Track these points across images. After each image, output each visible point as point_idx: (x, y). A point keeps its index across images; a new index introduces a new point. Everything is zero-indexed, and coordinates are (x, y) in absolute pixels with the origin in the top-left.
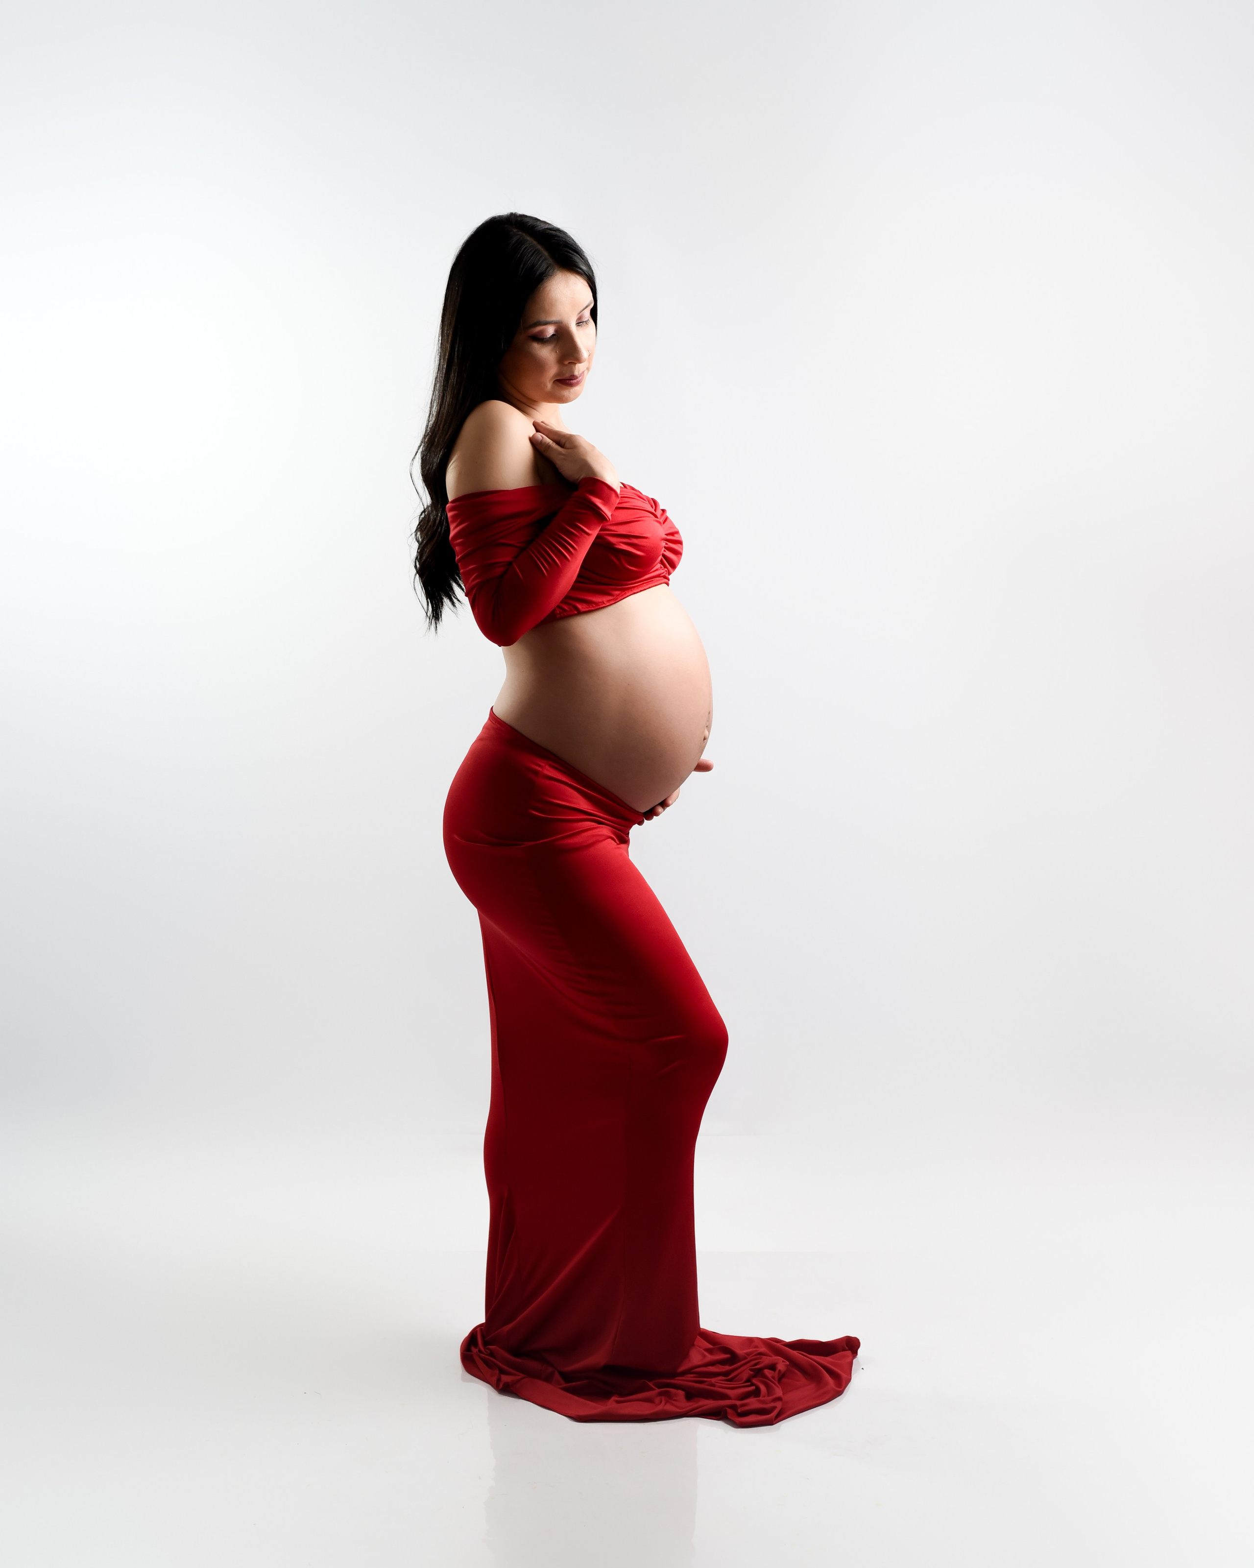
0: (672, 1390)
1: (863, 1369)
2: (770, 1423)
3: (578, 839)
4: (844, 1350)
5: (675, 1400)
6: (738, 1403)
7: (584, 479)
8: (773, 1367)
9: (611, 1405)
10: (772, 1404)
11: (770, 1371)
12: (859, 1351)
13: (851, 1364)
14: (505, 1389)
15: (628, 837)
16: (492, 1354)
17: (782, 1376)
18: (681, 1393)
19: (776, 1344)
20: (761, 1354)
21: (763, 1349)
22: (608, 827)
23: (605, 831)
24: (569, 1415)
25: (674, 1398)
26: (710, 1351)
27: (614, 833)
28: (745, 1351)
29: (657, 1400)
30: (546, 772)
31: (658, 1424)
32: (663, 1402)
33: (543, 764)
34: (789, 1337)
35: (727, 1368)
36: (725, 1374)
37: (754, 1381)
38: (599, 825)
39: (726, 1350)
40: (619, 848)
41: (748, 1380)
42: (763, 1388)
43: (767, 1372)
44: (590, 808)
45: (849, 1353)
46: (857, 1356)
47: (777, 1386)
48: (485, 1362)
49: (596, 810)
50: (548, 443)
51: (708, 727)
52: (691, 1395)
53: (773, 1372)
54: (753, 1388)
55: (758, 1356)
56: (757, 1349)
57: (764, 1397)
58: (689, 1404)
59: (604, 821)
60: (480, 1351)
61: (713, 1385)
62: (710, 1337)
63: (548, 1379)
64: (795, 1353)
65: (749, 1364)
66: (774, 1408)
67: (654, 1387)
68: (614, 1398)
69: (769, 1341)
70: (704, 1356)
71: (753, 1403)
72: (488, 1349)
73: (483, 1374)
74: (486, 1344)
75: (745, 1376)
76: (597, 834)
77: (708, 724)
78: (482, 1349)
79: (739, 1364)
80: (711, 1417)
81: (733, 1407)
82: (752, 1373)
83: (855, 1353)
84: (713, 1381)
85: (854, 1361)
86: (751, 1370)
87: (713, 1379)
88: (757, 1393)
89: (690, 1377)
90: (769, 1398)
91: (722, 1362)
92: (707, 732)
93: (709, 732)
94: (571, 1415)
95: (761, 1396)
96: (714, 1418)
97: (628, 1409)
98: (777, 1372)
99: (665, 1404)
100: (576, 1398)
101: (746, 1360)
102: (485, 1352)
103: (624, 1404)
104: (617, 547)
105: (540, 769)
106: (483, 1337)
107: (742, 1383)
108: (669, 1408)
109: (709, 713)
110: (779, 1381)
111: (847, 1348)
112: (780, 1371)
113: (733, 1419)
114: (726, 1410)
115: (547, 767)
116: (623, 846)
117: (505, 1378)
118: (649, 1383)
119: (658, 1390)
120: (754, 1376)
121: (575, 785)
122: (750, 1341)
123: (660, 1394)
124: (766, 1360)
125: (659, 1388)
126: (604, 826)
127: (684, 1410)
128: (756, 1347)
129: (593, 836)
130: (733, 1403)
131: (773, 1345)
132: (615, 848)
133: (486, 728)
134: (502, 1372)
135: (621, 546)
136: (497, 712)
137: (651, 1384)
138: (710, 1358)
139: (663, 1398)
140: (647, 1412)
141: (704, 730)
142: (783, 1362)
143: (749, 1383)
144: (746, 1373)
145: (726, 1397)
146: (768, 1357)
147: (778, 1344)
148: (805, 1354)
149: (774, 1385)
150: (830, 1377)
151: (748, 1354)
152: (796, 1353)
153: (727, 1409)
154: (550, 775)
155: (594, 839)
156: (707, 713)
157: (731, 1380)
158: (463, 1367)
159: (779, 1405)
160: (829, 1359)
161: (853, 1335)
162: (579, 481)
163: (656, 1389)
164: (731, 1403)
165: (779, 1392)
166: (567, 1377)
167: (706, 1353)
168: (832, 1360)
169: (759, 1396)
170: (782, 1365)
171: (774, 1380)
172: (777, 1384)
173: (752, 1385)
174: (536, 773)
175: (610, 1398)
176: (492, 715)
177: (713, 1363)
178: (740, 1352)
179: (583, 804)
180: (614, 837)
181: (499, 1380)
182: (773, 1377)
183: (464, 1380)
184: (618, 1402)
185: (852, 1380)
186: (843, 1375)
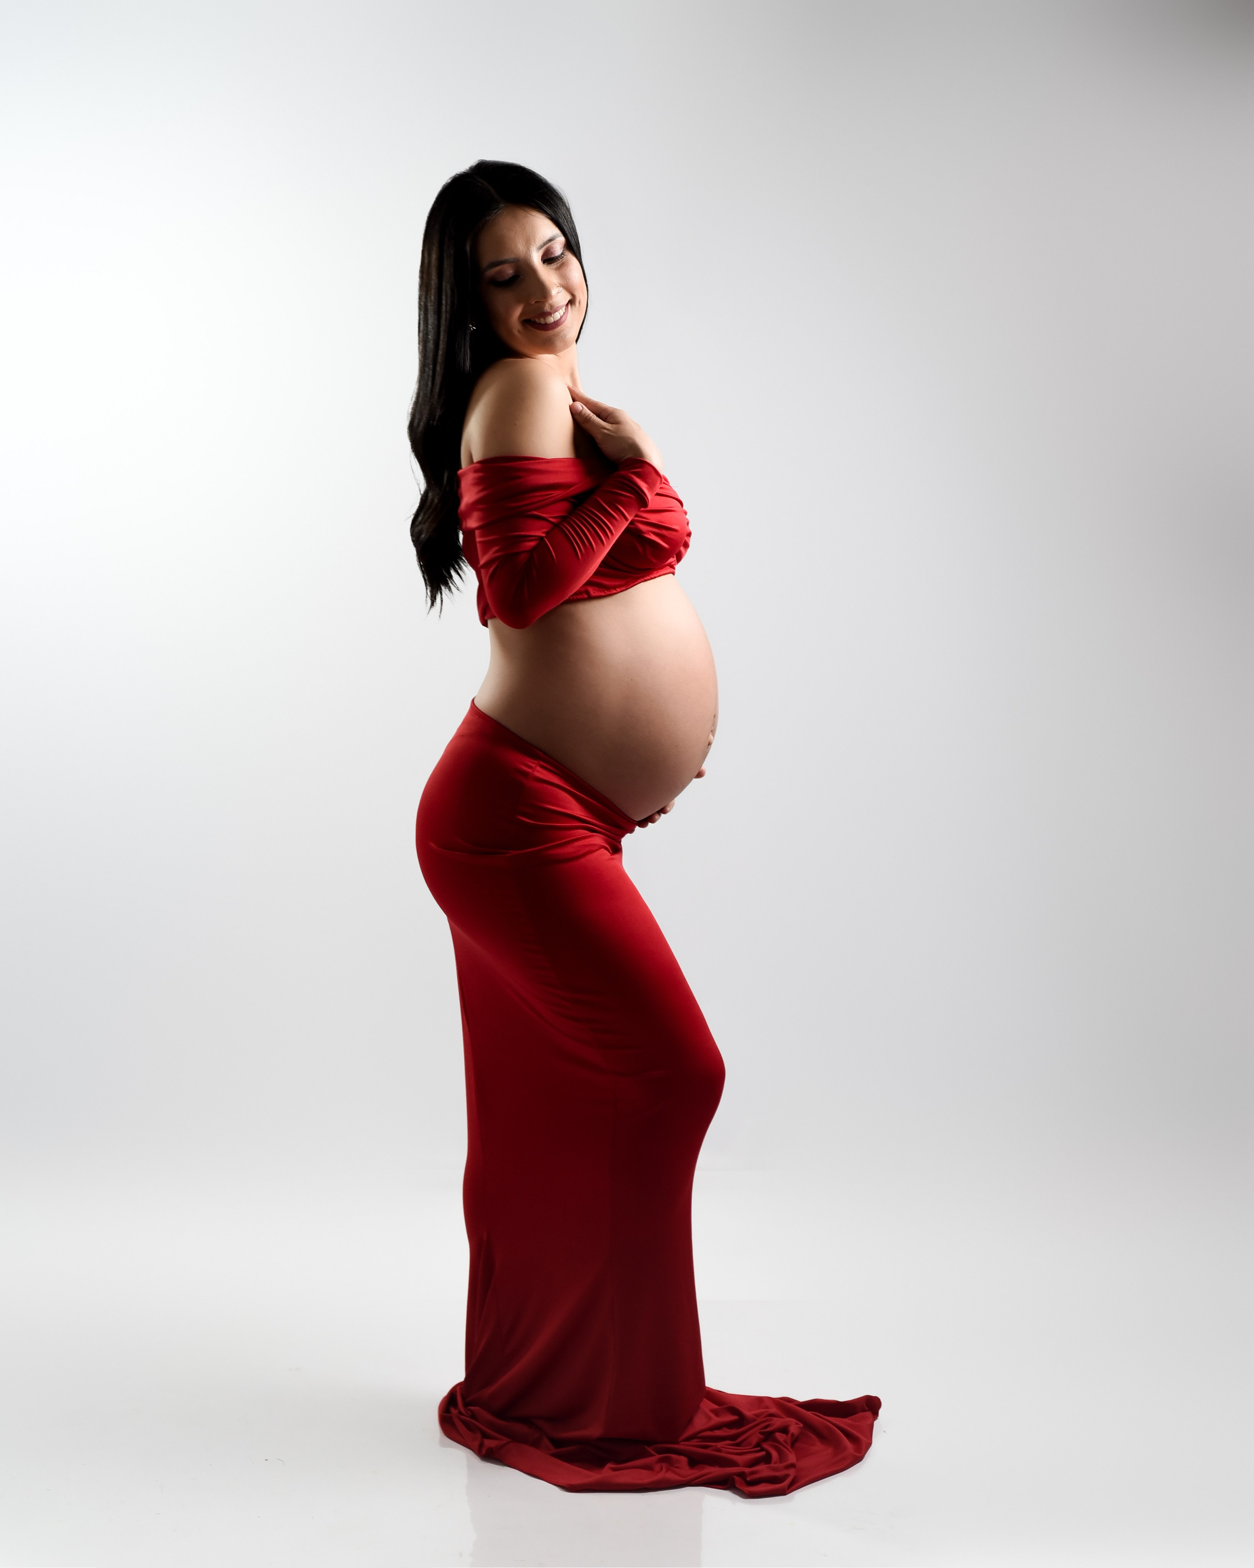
0: (674, 1456)
1: (884, 1432)
2: (783, 1492)
3: (569, 849)
4: (864, 1411)
5: (676, 1467)
6: (747, 1470)
7: (629, 459)
8: (784, 1430)
9: (607, 1473)
10: (786, 1472)
11: (782, 1434)
12: (881, 1412)
13: (871, 1427)
14: (489, 1455)
15: (621, 845)
16: (473, 1416)
17: (795, 1440)
18: (684, 1459)
19: (787, 1403)
20: (772, 1415)
21: (774, 1410)
22: (601, 835)
23: (598, 840)
24: (559, 1484)
25: (676, 1465)
26: (716, 1413)
27: (607, 842)
28: (754, 1412)
29: (657, 1467)
30: (537, 774)
31: (658, 1494)
32: (664, 1470)
33: (533, 765)
34: (802, 1396)
35: (733, 1432)
36: (732, 1438)
37: (765, 1446)
38: (592, 834)
39: (733, 1410)
40: (613, 859)
41: (758, 1445)
42: (774, 1454)
43: (780, 1436)
44: (583, 814)
45: (869, 1414)
46: (879, 1418)
47: (788, 1450)
48: (465, 1423)
49: (588, 816)
50: (589, 415)
51: (713, 732)
52: (694, 1461)
53: (785, 1435)
54: (764, 1453)
55: (768, 1418)
56: (769, 1410)
57: (776, 1463)
58: (693, 1471)
59: (599, 829)
60: (460, 1413)
61: (719, 1450)
62: (716, 1397)
63: (535, 1444)
64: (809, 1414)
65: (759, 1427)
66: (787, 1476)
67: (653, 1453)
68: (609, 1465)
69: (782, 1401)
70: (710, 1418)
71: (763, 1470)
72: (469, 1410)
73: (464, 1438)
74: (466, 1405)
75: (754, 1440)
76: (590, 843)
77: (713, 729)
78: (463, 1410)
79: (747, 1427)
80: (715, 1486)
81: (742, 1475)
82: (762, 1436)
83: (875, 1414)
84: (718, 1446)
85: (876, 1423)
86: (761, 1433)
87: (719, 1443)
88: (767, 1459)
89: (695, 1442)
90: (781, 1464)
91: (729, 1425)
92: (711, 737)
93: (714, 736)
94: (561, 1485)
95: (773, 1462)
96: (722, 1487)
97: (624, 1477)
98: (790, 1435)
99: (667, 1471)
100: (567, 1465)
101: (756, 1422)
102: (465, 1414)
103: (621, 1471)
104: (646, 535)
105: (530, 770)
106: (464, 1398)
107: (751, 1448)
108: (671, 1476)
109: (715, 716)
110: (792, 1445)
111: (867, 1408)
112: (793, 1434)
113: (742, 1489)
114: (734, 1479)
115: (538, 768)
116: (616, 856)
117: (488, 1443)
118: (648, 1448)
119: (658, 1456)
120: (765, 1440)
121: (568, 788)
122: (760, 1401)
123: (661, 1461)
124: (777, 1422)
125: (659, 1453)
126: (599, 834)
127: (687, 1479)
128: (767, 1407)
129: (586, 846)
130: (741, 1471)
131: (785, 1405)
132: (609, 859)
133: (466, 722)
134: (485, 1436)
135: (650, 535)
136: (480, 705)
137: (650, 1450)
138: (716, 1420)
139: (664, 1465)
140: (646, 1481)
141: (709, 734)
142: (796, 1424)
143: (759, 1448)
144: (755, 1437)
145: (733, 1464)
146: (780, 1419)
147: (789, 1404)
148: (819, 1414)
149: (786, 1450)
150: (850, 1441)
151: (758, 1416)
152: (811, 1414)
153: (735, 1477)
154: (541, 777)
155: (587, 849)
156: (713, 717)
157: (738, 1445)
158: (441, 1430)
159: (792, 1472)
160: (847, 1420)
161: (873, 1395)
162: (623, 460)
163: (656, 1454)
164: (739, 1471)
165: (792, 1458)
166: (557, 1443)
167: (712, 1415)
168: (851, 1422)
169: (770, 1463)
170: (795, 1428)
171: (787, 1444)
172: (789, 1448)
173: (762, 1450)
174: (525, 774)
175: (605, 1465)
176: (474, 708)
177: (719, 1427)
178: (748, 1413)
179: (577, 810)
180: (607, 846)
181: (481, 1445)
182: (785, 1442)
183: (442, 1445)
184: (614, 1470)
185: (873, 1445)
186: (862, 1438)
